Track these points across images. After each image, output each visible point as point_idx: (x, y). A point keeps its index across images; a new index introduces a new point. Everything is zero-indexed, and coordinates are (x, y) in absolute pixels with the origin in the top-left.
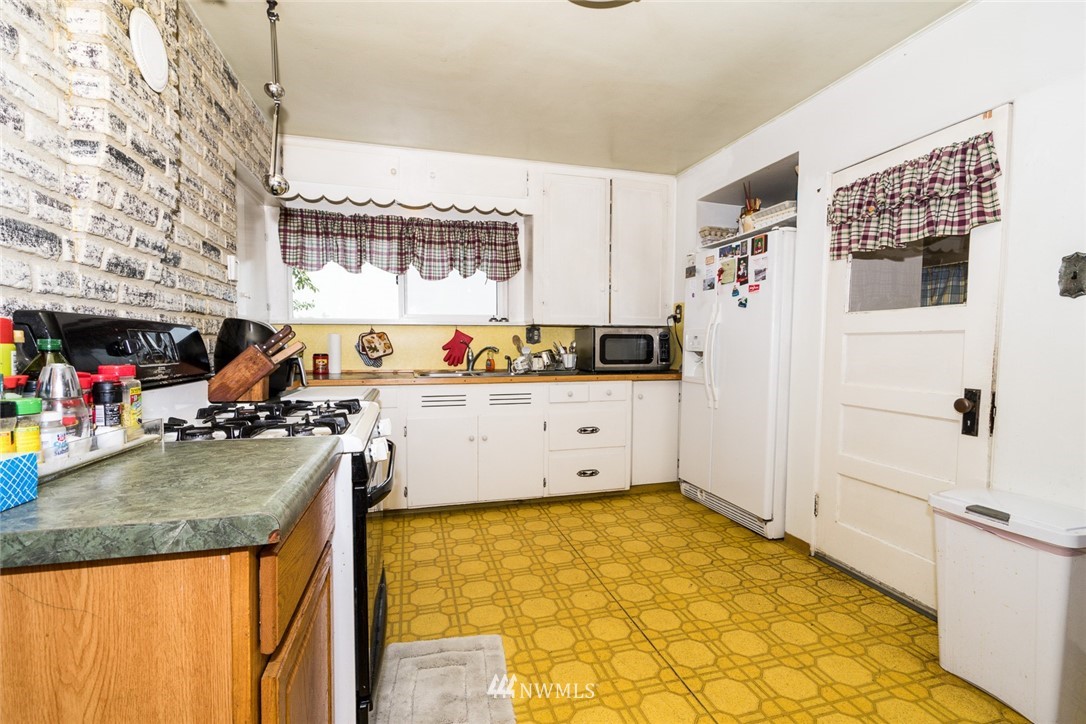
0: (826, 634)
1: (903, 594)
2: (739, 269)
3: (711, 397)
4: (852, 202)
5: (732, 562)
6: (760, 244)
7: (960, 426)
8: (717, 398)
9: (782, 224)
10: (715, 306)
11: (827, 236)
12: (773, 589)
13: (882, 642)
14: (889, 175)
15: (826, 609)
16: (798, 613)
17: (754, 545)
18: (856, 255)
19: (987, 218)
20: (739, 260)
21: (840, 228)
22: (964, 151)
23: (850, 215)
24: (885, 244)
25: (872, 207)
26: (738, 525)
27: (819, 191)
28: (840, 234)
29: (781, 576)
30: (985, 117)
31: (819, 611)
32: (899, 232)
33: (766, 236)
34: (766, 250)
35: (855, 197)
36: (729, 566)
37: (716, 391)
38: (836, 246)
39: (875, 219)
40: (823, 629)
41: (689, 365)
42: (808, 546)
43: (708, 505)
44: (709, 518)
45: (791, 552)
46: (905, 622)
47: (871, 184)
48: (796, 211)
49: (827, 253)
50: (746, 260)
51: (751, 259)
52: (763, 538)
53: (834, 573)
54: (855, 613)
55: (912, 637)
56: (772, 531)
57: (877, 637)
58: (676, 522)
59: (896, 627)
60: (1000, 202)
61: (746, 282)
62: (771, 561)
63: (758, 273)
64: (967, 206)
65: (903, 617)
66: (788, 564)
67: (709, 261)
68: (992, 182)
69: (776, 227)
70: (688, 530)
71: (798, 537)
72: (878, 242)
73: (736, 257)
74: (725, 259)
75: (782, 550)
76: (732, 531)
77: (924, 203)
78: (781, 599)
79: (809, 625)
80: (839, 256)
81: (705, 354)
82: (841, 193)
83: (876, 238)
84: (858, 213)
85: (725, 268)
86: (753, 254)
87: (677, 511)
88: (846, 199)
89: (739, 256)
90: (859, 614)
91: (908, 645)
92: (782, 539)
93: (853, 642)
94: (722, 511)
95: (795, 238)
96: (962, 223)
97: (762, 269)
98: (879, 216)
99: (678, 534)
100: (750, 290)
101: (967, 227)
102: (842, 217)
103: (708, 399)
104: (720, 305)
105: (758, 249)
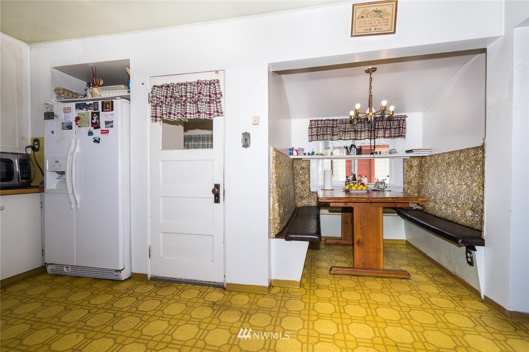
0: (171, 319)
1: (195, 280)
2: (93, 119)
3: (73, 201)
4: (163, 94)
5: (103, 305)
6: (108, 106)
7: (213, 200)
8: (78, 202)
9: (122, 97)
10: (73, 141)
11: (148, 109)
12: (135, 309)
13: (195, 307)
14: (180, 85)
15: (166, 305)
16: (153, 315)
17: (114, 288)
18: (165, 121)
19: (220, 114)
20: (93, 113)
21: (156, 106)
22: (210, 84)
23: (162, 100)
24: (180, 118)
25: (173, 99)
26: (100, 279)
27: (143, 84)
28: (156, 109)
29: (137, 298)
30: (216, 73)
31: (163, 308)
32: (186, 113)
33: (112, 102)
34: (112, 110)
35: (164, 92)
36: (102, 308)
37: (78, 198)
38: (154, 115)
39: (174, 105)
40: (168, 316)
41: (51, 181)
42: (146, 275)
43: (74, 274)
44: (76, 283)
45: (137, 283)
46: (199, 293)
47: (171, 88)
48: (129, 92)
49: (149, 118)
50: (98, 114)
51: (102, 114)
52: (119, 281)
53: (163, 284)
54: (179, 300)
55: (204, 298)
56: (124, 275)
57: (192, 307)
58: (50, 295)
59: (197, 297)
60: (223, 108)
61: (99, 127)
62: (128, 293)
63: (107, 123)
64: (212, 108)
65: (197, 291)
66: (138, 290)
67: (67, 111)
68: (220, 100)
69: (119, 98)
70: (62, 297)
71: (140, 273)
72: (176, 117)
73: (90, 111)
74: (80, 111)
75: (132, 284)
76: (97, 285)
77: (195, 102)
78: (142, 313)
79: (161, 318)
80: (156, 120)
81: (68, 173)
82: (156, 88)
83: (175, 115)
84: (166, 101)
85: (81, 117)
86: (103, 111)
87: (49, 287)
88: (158, 92)
89: (92, 111)
90: (181, 299)
91: (204, 303)
92: (130, 277)
93: (184, 316)
94: (87, 275)
95: (130, 106)
96: (210, 114)
97: (111, 121)
98: (176, 104)
99: (54, 304)
100: (102, 133)
101: (212, 116)
102: (157, 100)
103: (71, 203)
104: (78, 140)
105: (106, 108)
